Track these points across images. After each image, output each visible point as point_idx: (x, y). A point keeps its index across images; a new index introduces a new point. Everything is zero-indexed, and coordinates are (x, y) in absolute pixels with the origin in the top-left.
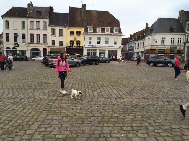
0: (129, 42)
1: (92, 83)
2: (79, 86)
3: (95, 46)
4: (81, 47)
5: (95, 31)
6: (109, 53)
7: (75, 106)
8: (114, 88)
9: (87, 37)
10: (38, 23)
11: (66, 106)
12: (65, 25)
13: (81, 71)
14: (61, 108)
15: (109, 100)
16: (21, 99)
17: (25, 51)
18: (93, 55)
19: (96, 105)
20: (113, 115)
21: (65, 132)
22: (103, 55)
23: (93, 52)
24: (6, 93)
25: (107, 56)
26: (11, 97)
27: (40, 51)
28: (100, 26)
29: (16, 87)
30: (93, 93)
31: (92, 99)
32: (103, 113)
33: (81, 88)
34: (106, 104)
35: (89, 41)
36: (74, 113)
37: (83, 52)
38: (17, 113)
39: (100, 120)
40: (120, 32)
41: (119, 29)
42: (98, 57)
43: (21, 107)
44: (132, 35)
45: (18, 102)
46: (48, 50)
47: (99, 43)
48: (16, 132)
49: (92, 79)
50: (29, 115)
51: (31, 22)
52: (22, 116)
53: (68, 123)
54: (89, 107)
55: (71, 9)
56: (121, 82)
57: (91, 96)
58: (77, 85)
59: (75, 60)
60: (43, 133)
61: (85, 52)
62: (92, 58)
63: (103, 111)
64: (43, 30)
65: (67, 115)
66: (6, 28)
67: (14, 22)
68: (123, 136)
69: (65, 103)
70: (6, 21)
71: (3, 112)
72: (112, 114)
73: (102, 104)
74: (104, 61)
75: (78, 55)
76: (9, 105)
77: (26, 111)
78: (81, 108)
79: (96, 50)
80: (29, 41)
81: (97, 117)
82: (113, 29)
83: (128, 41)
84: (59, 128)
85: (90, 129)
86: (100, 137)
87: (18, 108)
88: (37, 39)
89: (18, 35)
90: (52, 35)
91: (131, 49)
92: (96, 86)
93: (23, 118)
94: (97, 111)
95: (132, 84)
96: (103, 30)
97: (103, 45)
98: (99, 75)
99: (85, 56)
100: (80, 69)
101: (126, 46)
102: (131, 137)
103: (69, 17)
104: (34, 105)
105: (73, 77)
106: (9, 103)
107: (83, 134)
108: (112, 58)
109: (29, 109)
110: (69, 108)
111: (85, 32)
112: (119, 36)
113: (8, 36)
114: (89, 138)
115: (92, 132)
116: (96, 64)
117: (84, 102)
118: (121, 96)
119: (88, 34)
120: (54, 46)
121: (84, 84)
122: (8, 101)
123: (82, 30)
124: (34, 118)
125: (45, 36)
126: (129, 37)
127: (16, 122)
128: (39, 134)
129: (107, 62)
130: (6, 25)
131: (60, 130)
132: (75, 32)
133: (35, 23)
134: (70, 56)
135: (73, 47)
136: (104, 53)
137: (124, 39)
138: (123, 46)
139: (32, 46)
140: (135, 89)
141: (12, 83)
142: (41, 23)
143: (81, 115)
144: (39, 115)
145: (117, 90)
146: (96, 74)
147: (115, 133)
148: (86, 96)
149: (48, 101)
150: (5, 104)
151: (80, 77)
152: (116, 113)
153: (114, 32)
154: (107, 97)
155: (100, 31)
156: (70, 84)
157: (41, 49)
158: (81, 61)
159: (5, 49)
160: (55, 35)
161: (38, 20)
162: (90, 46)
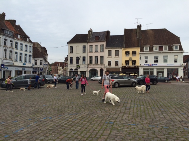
1: (151, 104)
2: (137, 106)
3: (152, 65)
4: (136, 67)
5: (151, 49)
6: (168, 72)
7: (136, 125)
9: (143, 57)
10: (96, 46)
11: (127, 125)
12: (120, 46)
14: (123, 126)
15: (172, 123)
16: (87, 115)
17: (85, 72)
18: (149, 74)
19: (158, 127)
20: (178, 138)
22: (161, 74)
23: (149, 71)
24: (74, 109)
25: (165, 75)
26: (79, 112)
27: (97, 71)
28: (156, 44)
29: (81, 104)
30: (154, 114)
31: (153, 120)
32: (167, 135)
33: (140, 108)
34: (169, 126)
35: (145, 60)
36: (136, 132)
37: (139, 71)
38: (86, 126)
40: (181, 48)
41: (179, 45)
42: (156, 77)
43: (88, 122)
45: (85, 117)
46: (105, 70)
47: (156, 61)
49: (150, 99)
50: (96, 130)
51: (91, 46)
52: (90, 130)
54: (150, 128)
55: (126, 30)
56: (185, 104)
57: (151, 117)
58: (136, 105)
59: (131, 80)
61: (141, 72)
63: (167, 133)
64: (101, 52)
66: (70, 52)
67: (77, 47)
69: (126, 122)
70: (71, 47)
71: (75, 125)
72: (177, 138)
73: (164, 126)
74: (163, 81)
75: (133, 74)
76: (78, 119)
77: (93, 126)
78: (143, 129)
79: (153, 69)
80: (89, 63)
81: (160, 138)
82: (172, 46)
87: (86, 122)
88: (95, 60)
89: (79, 58)
90: (108, 56)
92: (156, 107)
93: (91, 131)
94: (159, 132)
96: (161, 48)
97: (161, 63)
98: (158, 95)
99: (141, 75)
103: (124, 39)
104: (98, 120)
105: (130, 97)
108: (173, 77)
109: (95, 124)
110: (130, 127)
111: (141, 51)
112: (180, 53)
113: (71, 59)
116: (154, 84)
117: (145, 123)
118: (186, 119)
119: (144, 53)
120: (110, 66)
121: (143, 104)
122: (77, 115)
123: (138, 50)
124: (100, 132)
125: (102, 57)
127: (86, 134)
129: (166, 81)
130: (70, 50)
132: (131, 52)
133: (94, 47)
134: (126, 75)
135: (128, 66)
136: (163, 72)
138: (185, 64)
139: (90, 67)
141: (77, 100)
142: (99, 46)
143: (144, 134)
144: (104, 130)
145: (181, 112)
146: (154, 95)
148: (146, 116)
149: (110, 118)
150: (75, 118)
151: (137, 97)
152: (182, 137)
153: (174, 49)
154: (170, 119)
155: (157, 49)
156: (128, 104)
157: (99, 70)
158: (137, 81)
159: (69, 70)
160: (111, 56)
161: (96, 44)
162: (147, 65)
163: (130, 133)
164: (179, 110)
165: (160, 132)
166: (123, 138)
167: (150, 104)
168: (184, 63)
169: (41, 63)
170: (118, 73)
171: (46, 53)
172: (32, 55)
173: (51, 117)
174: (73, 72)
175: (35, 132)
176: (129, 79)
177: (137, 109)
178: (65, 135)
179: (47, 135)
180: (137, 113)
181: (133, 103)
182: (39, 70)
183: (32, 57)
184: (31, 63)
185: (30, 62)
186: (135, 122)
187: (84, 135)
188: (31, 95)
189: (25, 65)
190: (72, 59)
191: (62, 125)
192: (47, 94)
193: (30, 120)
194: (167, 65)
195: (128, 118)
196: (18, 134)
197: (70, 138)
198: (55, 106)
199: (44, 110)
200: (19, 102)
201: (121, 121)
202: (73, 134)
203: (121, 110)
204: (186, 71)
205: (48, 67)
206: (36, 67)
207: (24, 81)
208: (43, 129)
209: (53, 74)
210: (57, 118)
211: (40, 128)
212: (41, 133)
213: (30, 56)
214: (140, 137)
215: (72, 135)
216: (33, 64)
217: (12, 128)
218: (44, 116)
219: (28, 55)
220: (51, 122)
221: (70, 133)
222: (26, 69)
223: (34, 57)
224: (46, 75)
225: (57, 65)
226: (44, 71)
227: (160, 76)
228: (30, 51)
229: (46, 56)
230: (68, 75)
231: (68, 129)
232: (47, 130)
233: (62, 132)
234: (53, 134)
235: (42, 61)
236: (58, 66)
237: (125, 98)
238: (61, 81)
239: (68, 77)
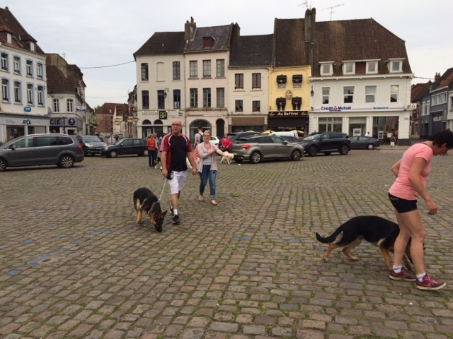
0: (432, 94)
1: (335, 197)
2: (304, 203)
3: (340, 108)
4: (303, 114)
5: (338, 71)
6: (376, 125)
7: (301, 242)
9: (318, 89)
10: (205, 63)
11: (280, 241)
12: (264, 63)
13: (307, 169)
14: (272, 244)
16: (192, 224)
18: (332, 130)
21: (286, 285)
22: (360, 129)
23: (332, 123)
27: (210, 125)
28: (350, 57)
30: (338, 218)
32: (365, 259)
33: (310, 205)
35: (324, 97)
36: (301, 255)
37: (308, 124)
38: (190, 248)
39: (360, 272)
40: (407, 68)
41: (403, 61)
42: (347, 137)
43: (195, 238)
44: (441, 75)
45: (187, 229)
46: (228, 123)
47: (349, 100)
48: (197, 278)
49: (333, 187)
50: (213, 253)
51: (192, 64)
52: (200, 254)
53: (291, 271)
55: (279, 23)
57: (334, 224)
58: (300, 201)
59: (290, 144)
60: (246, 284)
61: (314, 126)
62: (330, 138)
63: (365, 255)
64: (217, 77)
65: (286, 258)
66: (143, 79)
67: (159, 65)
68: (411, 303)
69: (278, 235)
70: (143, 64)
74: (364, 146)
75: (296, 131)
76: (172, 233)
77: (205, 245)
78: (314, 248)
79: (340, 119)
80: (188, 105)
81: (351, 265)
82: (387, 63)
83: (429, 90)
84: (274, 278)
85: (338, 286)
86: (360, 301)
87: (190, 240)
88: (205, 99)
89: (166, 94)
90: (236, 88)
91: (439, 112)
92: (345, 203)
93: (203, 256)
96: (360, 68)
97: (359, 104)
98: (350, 178)
99: (313, 134)
100: (302, 165)
101: (423, 106)
102: (432, 308)
103: (274, 44)
104: (217, 235)
105: (288, 184)
107: (324, 293)
108: (385, 136)
109: (211, 241)
110: (288, 245)
111: (313, 75)
112: (405, 80)
113: (146, 95)
114: (337, 300)
115: (342, 291)
116: (342, 154)
119: (320, 80)
120: (240, 113)
121: (317, 198)
123: (306, 72)
124: (222, 257)
125: (220, 91)
126: (433, 81)
127: (192, 262)
128: (239, 284)
130: (142, 72)
131: (276, 281)
132: (290, 79)
133: (200, 64)
135: (283, 112)
136: (363, 126)
137: (419, 85)
138: (415, 104)
139: (193, 116)
142: (213, 64)
143: (316, 259)
144: (232, 254)
146: (342, 178)
147: (395, 298)
148: (323, 223)
149: (243, 230)
151: (304, 184)
153: (391, 71)
155: (351, 71)
156: (283, 199)
157: (213, 122)
158: (304, 147)
159: (140, 123)
160: (243, 88)
161: (206, 57)
162: (327, 109)
166: (273, 266)
167: (332, 197)
168: (412, 104)
169: (69, 107)
170: (260, 128)
171: (80, 81)
172: (46, 85)
173: (109, 230)
174: (151, 127)
175: (77, 262)
176: (286, 143)
177: (303, 209)
178: (146, 266)
179: (105, 266)
180: (303, 218)
181: (293, 196)
182: (67, 124)
183: (46, 91)
184: (43, 107)
185: (41, 103)
186: (299, 235)
187: (189, 265)
188: (52, 183)
189: (30, 111)
190: (148, 97)
191: (136, 245)
192: (93, 181)
193: (61, 238)
194: (374, 108)
195: (284, 228)
196: (38, 266)
197: (157, 271)
198: (116, 208)
199: (92, 215)
200: (27, 200)
201: (268, 235)
202: (164, 263)
203: (267, 212)
204: (417, 123)
205: (88, 115)
206: (58, 116)
207: (31, 150)
208: (97, 256)
209: (101, 134)
210: (123, 233)
211: (89, 254)
212: (91, 263)
213: (40, 88)
214: (309, 264)
215: (161, 265)
216: (49, 109)
217: (21, 256)
218: (92, 228)
219: (35, 86)
220: (112, 242)
221: (157, 261)
222: (34, 122)
223: (50, 92)
224: (85, 137)
225: (110, 111)
226: (79, 126)
227: (357, 134)
228: (39, 76)
229: (81, 88)
230: (140, 135)
231: (152, 253)
232: (103, 257)
233: (139, 260)
234: (119, 264)
235: (72, 100)
236: (113, 113)
237: (277, 185)
238: (121, 151)
239: (140, 140)
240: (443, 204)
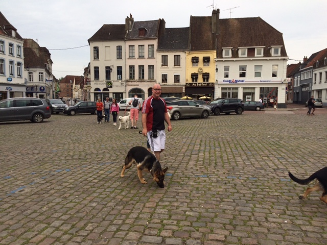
0: (301, 71)
1: (232, 145)
2: (210, 149)
3: (236, 81)
4: (210, 85)
5: (235, 54)
6: (262, 93)
7: (208, 177)
8: (272, 154)
9: (221, 67)
10: (140, 47)
11: (193, 176)
12: (183, 48)
13: (213, 124)
14: (187, 179)
15: (263, 172)
17: (122, 93)
18: (231, 97)
19: (242, 178)
20: (270, 193)
21: (197, 209)
22: (251, 96)
23: (231, 91)
24: (108, 156)
25: (257, 99)
26: (115, 160)
27: (143, 92)
28: (243, 44)
29: (118, 147)
30: (235, 160)
31: (233, 168)
32: (253, 190)
33: (215, 151)
34: (257, 176)
35: (225, 73)
36: (208, 187)
37: (214, 92)
39: (250, 199)
40: (284, 53)
41: (281, 47)
42: (242, 102)
44: (308, 58)
47: (243, 75)
48: (133, 204)
49: (231, 138)
51: (131, 47)
52: (136, 185)
53: (201, 198)
54: (230, 180)
55: (194, 20)
56: (285, 144)
57: (231, 164)
58: (208, 148)
59: (201, 106)
60: (169, 208)
61: (218, 93)
62: (230, 102)
63: (253, 186)
64: (149, 58)
66: (95, 59)
67: (107, 48)
68: (286, 222)
69: (192, 172)
70: (95, 48)
71: (110, 180)
72: (268, 192)
73: (251, 176)
74: (253, 108)
75: (205, 97)
76: (114, 171)
78: (218, 181)
79: (237, 89)
80: (128, 78)
81: (244, 194)
82: (270, 49)
83: (299, 69)
84: (188, 204)
85: (234, 209)
86: (250, 220)
87: (129, 175)
88: (140, 73)
89: (111, 69)
90: (162, 65)
91: (307, 84)
92: (239, 149)
93: (137, 188)
95: (306, 148)
96: (251, 52)
97: (250, 78)
98: (244, 131)
99: (217, 99)
100: (210, 121)
101: (295, 80)
102: (300, 225)
103: (190, 34)
105: (199, 135)
106: (115, 169)
107: (224, 214)
108: (268, 101)
110: (199, 179)
111: (217, 57)
112: (282, 61)
113: (97, 70)
114: (233, 219)
115: (237, 213)
116: (238, 114)
117: (222, 173)
118: (284, 166)
119: (222, 61)
120: (165, 83)
121: (220, 145)
122: (113, 165)
123: (213, 55)
124: (151, 188)
125: (151, 67)
126: (302, 62)
127: (129, 192)
128: (163, 208)
130: (94, 53)
131: (189, 206)
132: (201, 59)
133: (136, 48)
134: (192, 99)
135: (196, 84)
136: (253, 94)
137: (292, 65)
138: (290, 79)
139: (131, 85)
140: (312, 155)
141: (111, 141)
142: (146, 48)
143: (219, 189)
145: (277, 156)
146: (238, 131)
147: (274, 218)
148: (224, 163)
150: (109, 169)
151: (211, 135)
152: (276, 192)
153: (273, 54)
154: (260, 166)
155: (244, 54)
156: (195, 146)
157: (145, 90)
158: (211, 108)
159: (92, 90)
160: (167, 66)
161: (141, 43)
162: (227, 81)
163: (198, 188)
164: (274, 153)
165: (244, 185)
166: (188, 195)
168: (287, 79)
169: (40, 78)
170: (179, 95)
171: (48, 59)
172: (23, 62)
173: (68, 168)
174: (101, 93)
175: (44, 192)
176: (198, 106)
177: (209, 153)
178: (95, 195)
179: (65, 195)
180: (210, 160)
181: (203, 144)
182: (38, 90)
183: (23, 66)
184: (21, 78)
185: (19, 75)
186: (206, 172)
187: (127, 194)
188: (27, 134)
189: (11, 81)
190: (98, 71)
191: (89, 179)
192: (57, 133)
193: (33, 174)
194: (261, 81)
195: (196, 167)
196: (15, 195)
197: (104, 198)
198: (75, 152)
199: (56, 158)
200: (8, 146)
201: (184, 172)
202: (109, 193)
203: (184, 156)
204: (291, 92)
205: (54, 85)
206: (32, 84)
207: (12, 110)
208: (58, 188)
209: (64, 98)
210: (79, 171)
211: (53, 186)
212: (55, 193)
213: (19, 64)
214: (214, 193)
215: (106, 194)
216: (26, 79)
217: (3, 187)
218: (56, 167)
219: (15, 63)
220: (71, 177)
221: (104, 191)
222: (14, 89)
223: (27, 67)
224: (52, 100)
225: (71, 81)
226: (47, 92)
227: (248, 99)
228: (18, 55)
229: (49, 64)
230: (92, 99)
231: (100, 185)
232: (64, 188)
233: (90, 191)
234: (76, 193)
235: (42, 73)
236: (73, 83)
237: (191, 136)
238: (79, 111)
239: (92, 102)
240: (309, 150)
